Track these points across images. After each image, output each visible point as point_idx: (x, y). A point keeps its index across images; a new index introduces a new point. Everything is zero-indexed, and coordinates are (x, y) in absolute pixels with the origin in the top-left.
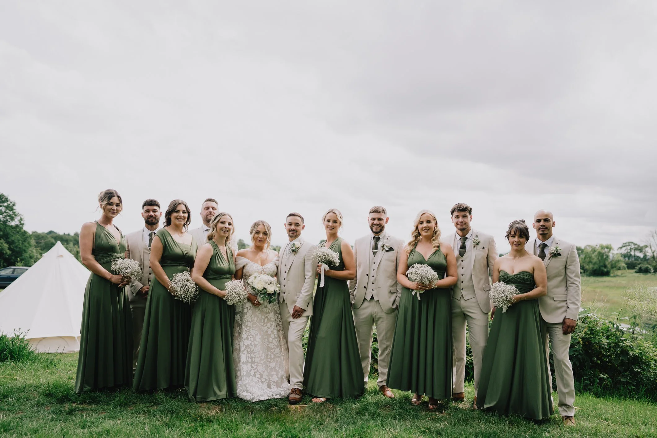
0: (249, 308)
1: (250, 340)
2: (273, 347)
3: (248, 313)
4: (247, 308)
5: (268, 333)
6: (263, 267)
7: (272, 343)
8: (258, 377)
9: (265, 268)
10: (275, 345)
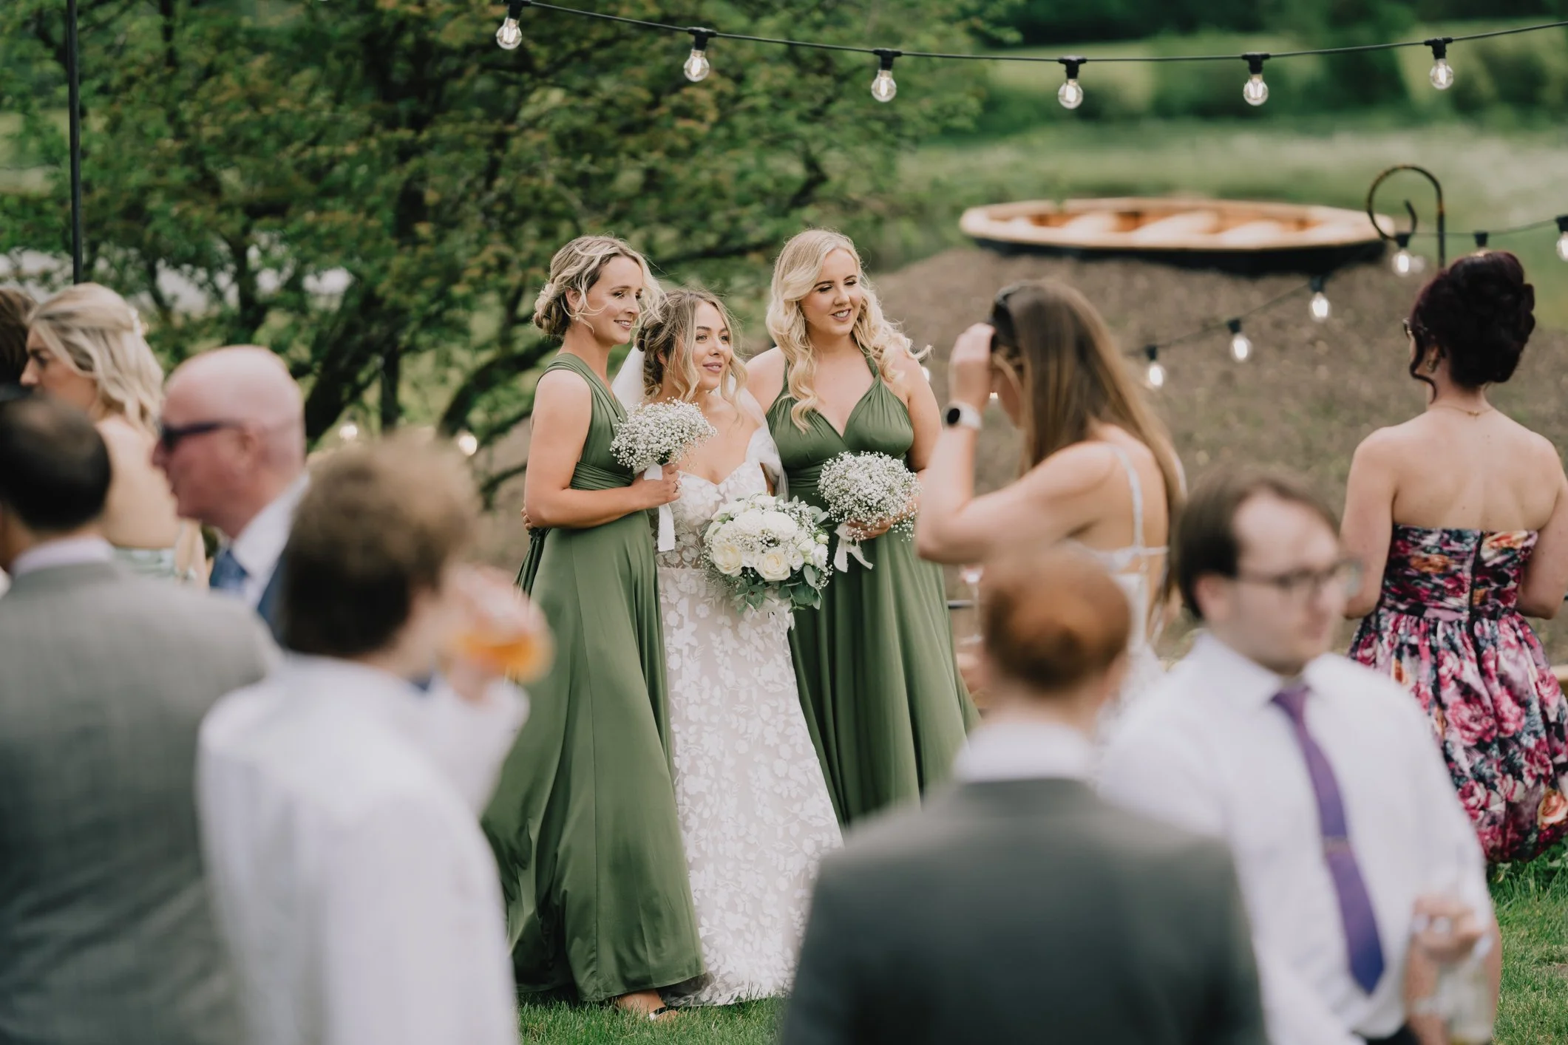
0: (686, 650)
1: (707, 776)
2: (794, 795)
3: (684, 669)
4: (679, 652)
5: (767, 743)
6: (722, 487)
7: (787, 777)
8: (744, 913)
9: (728, 491)
10: (799, 785)
